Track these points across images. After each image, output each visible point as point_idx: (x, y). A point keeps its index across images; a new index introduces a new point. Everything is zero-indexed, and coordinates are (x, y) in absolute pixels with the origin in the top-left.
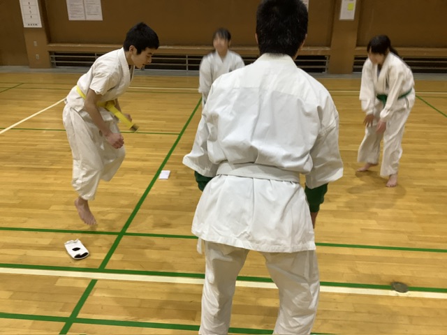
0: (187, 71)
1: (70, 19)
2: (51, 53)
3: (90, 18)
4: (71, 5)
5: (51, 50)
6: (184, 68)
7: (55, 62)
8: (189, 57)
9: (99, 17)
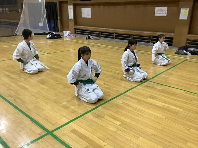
0: (114, 39)
1: (82, 17)
2: (75, 29)
3: (87, 17)
4: (83, 12)
5: (75, 28)
6: (113, 38)
7: (77, 32)
8: (115, 34)
9: (90, 17)
